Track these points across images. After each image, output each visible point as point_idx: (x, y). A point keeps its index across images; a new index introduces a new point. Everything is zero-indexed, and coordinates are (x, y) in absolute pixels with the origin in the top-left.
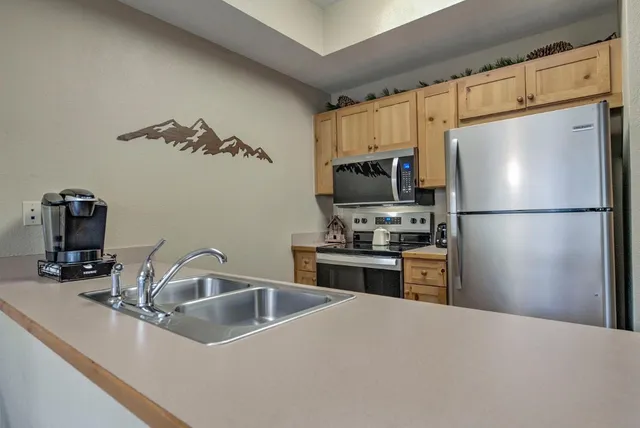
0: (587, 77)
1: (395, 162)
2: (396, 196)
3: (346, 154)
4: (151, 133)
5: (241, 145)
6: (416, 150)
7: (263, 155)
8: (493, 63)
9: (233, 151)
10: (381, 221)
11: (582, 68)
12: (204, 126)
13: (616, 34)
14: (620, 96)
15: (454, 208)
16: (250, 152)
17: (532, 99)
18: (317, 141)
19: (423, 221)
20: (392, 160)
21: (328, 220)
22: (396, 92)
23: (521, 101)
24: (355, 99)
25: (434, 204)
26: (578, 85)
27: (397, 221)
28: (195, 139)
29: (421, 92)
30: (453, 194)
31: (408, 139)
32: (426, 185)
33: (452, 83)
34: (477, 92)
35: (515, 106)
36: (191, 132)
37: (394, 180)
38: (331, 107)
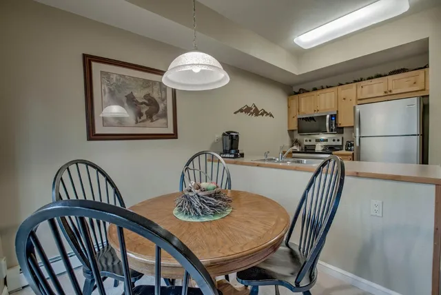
0: (415, 83)
1: (328, 116)
2: (328, 130)
3: (304, 113)
4: (241, 111)
5: (265, 112)
6: (337, 111)
7: (271, 115)
8: (373, 76)
9: (262, 114)
10: (318, 141)
11: (413, 80)
12: (255, 106)
13: (426, 67)
14: (428, 90)
15: (357, 135)
16: (268, 114)
17: (390, 91)
18: (289, 107)
19: (338, 140)
20: (326, 116)
21: (292, 141)
22: (327, 87)
23: (386, 92)
24: (307, 89)
25: (343, 133)
26: (411, 86)
27: (326, 140)
28: (252, 111)
29: (340, 87)
30: (357, 129)
31: (333, 107)
32: (341, 126)
33: (354, 84)
34: (366, 89)
35: (382, 94)
36: (251, 109)
37: (327, 124)
38: (296, 93)
